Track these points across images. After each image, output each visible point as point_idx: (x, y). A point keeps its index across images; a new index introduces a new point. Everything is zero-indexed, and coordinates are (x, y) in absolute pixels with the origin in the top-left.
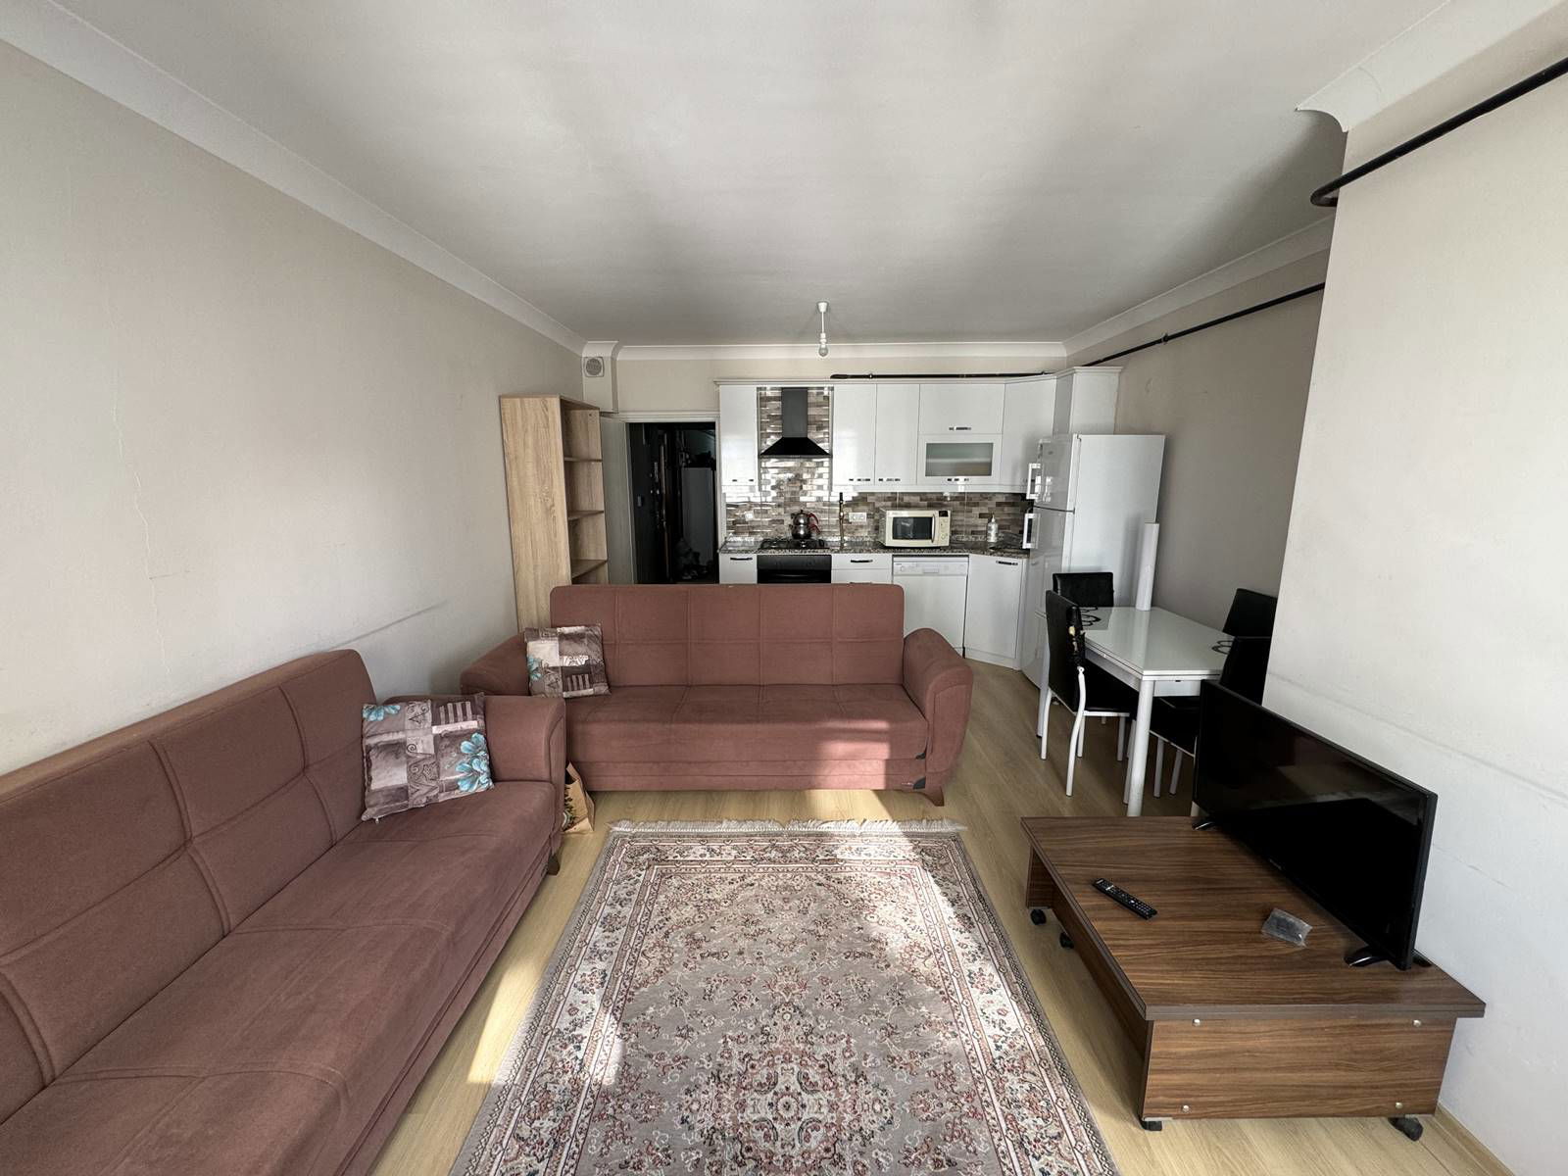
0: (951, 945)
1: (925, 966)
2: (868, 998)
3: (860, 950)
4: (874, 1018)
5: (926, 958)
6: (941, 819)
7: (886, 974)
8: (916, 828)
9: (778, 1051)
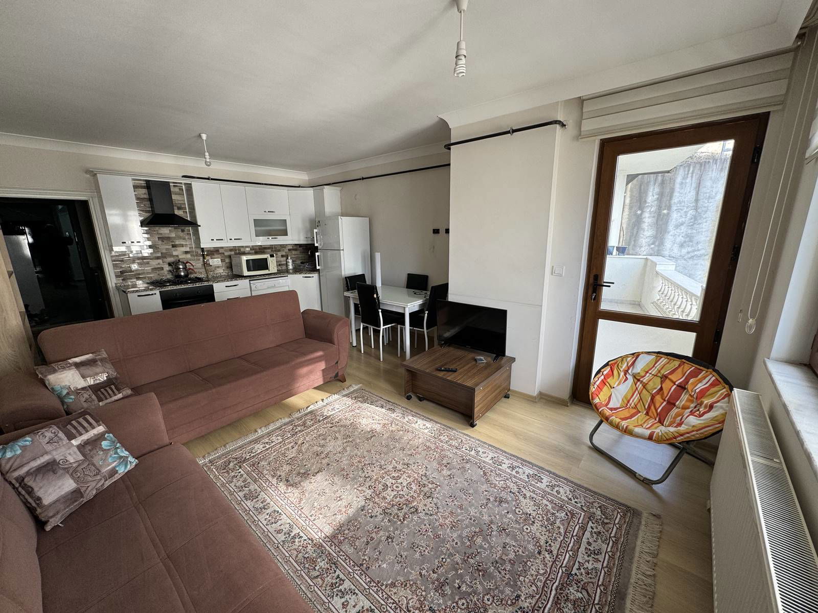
0: (394, 418)
1: (394, 428)
2: (387, 446)
3: (369, 436)
4: (395, 449)
5: (391, 425)
6: (351, 385)
7: (385, 437)
8: (345, 393)
9: (378, 478)
